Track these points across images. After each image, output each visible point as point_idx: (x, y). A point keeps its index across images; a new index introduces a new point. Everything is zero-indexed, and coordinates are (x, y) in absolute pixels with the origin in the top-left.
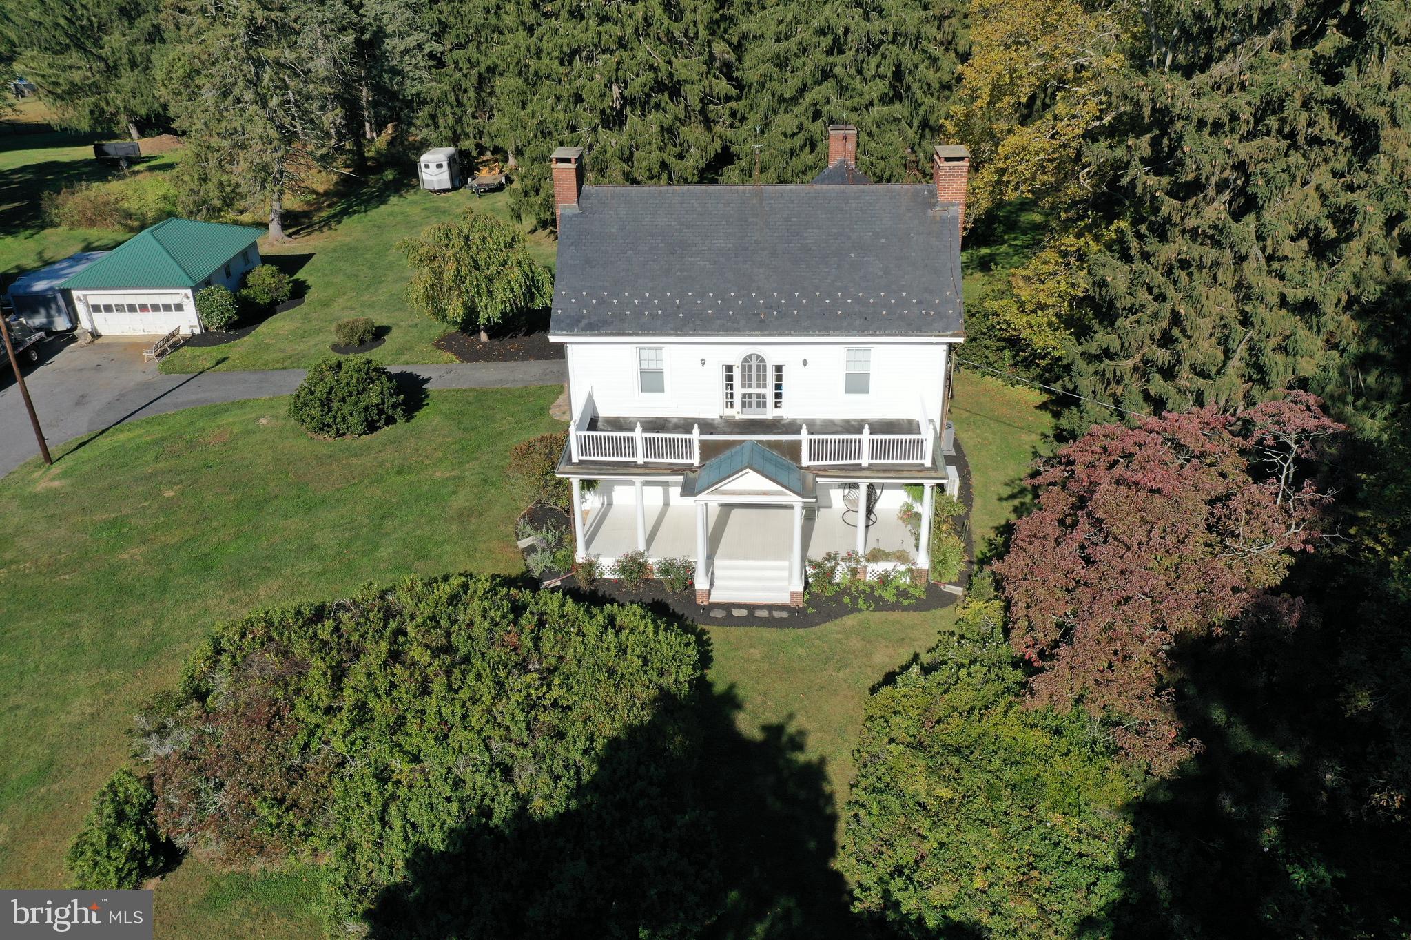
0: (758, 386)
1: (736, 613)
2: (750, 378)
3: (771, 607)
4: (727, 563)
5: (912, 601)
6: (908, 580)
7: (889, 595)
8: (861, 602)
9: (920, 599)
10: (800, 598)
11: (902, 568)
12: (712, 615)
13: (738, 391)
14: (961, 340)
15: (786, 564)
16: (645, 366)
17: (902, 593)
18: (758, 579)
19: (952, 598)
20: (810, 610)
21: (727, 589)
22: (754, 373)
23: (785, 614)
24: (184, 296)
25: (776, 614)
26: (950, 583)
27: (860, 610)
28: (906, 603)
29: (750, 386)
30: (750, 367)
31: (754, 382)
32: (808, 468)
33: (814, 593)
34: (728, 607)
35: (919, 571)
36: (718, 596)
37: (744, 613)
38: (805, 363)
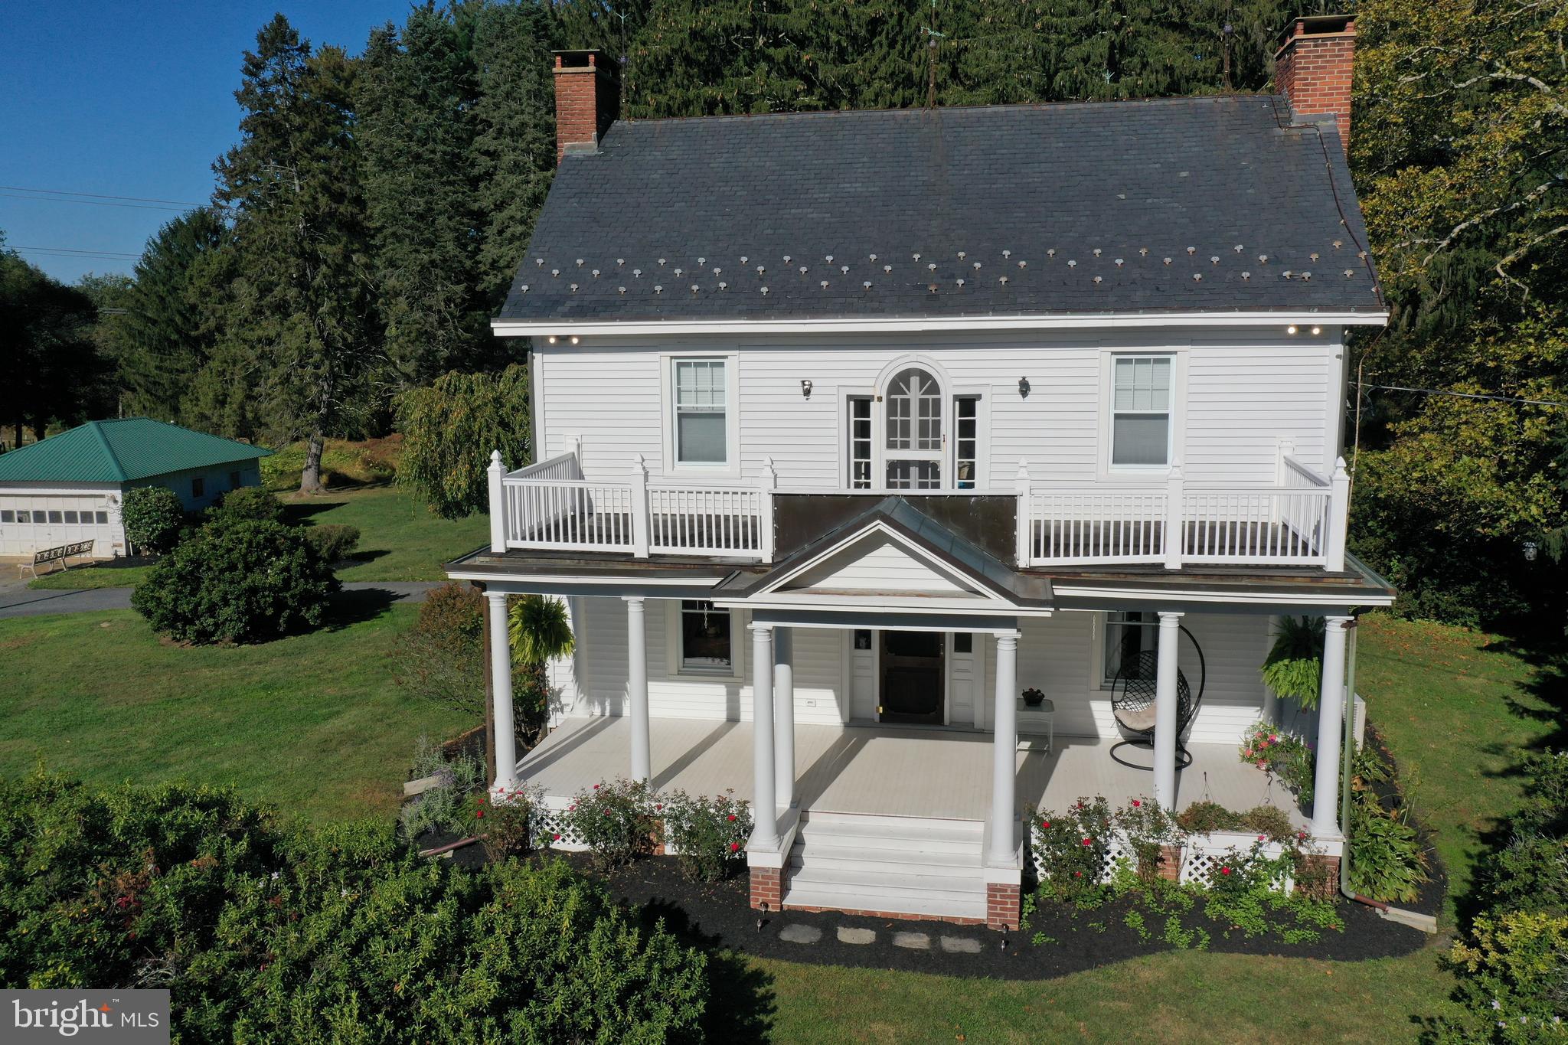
0: (923, 446)
1: (846, 935)
2: (906, 432)
3: (937, 927)
4: (836, 820)
5: (1310, 934)
6: (1290, 885)
7: (1244, 917)
8: (1173, 925)
9: (1326, 931)
10: (1012, 904)
11: (1274, 851)
12: (786, 936)
13: (880, 455)
14: (1380, 319)
15: (978, 828)
16: (689, 404)
17: (1279, 914)
18: (910, 860)
19: (1408, 940)
20: (1038, 939)
21: (829, 879)
22: (914, 418)
23: (971, 946)
24: (110, 501)
25: (949, 944)
26: (1398, 903)
27: (1170, 947)
28: (1292, 937)
29: (905, 445)
30: (906, 404)
31: (914, 437)
32: (1032, 571)
33: (1049, 901)
34: (831, 920)
35: (1318, 860)
36: (803, 894)
37: (867, 936)
38: (1024, 388)
